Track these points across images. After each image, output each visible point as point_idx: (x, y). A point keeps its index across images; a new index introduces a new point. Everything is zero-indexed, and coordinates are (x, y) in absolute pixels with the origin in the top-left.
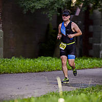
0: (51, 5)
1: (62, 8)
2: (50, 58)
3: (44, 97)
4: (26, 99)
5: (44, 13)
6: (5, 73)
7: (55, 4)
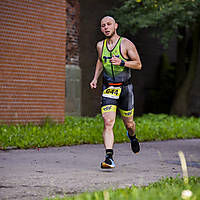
0: (167, 22)
1: (187, 26)
2: (165, 116)
3: (155, 186)
4: (123, 190)
5: (153, 35)
6: (84, 143)
7: (175, 20)
